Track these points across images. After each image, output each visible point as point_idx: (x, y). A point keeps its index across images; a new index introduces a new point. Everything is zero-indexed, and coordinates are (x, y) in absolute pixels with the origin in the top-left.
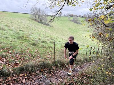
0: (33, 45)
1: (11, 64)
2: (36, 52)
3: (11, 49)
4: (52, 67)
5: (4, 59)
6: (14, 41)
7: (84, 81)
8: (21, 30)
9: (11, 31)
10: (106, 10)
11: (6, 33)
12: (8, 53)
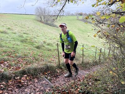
0: (37, 48)
1: (13, 68)
2: (40, 55)
3: (13, 52)
4: (56, 70)
5: (6, 63)
6: (17, 45)
7: (90, 83)
8: (25, 33)
9: (14, 34)
10: (110, 6)
11: (8, 37)
12: (10, 57)
